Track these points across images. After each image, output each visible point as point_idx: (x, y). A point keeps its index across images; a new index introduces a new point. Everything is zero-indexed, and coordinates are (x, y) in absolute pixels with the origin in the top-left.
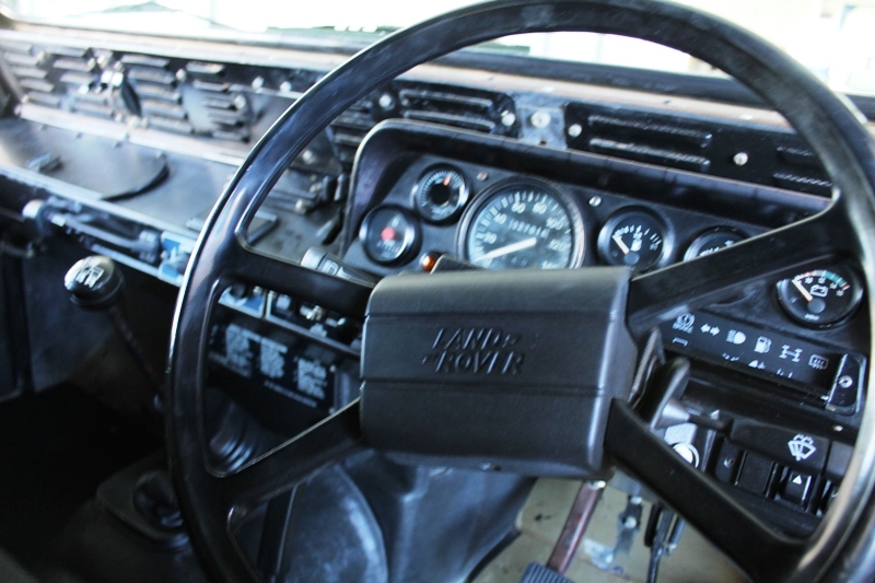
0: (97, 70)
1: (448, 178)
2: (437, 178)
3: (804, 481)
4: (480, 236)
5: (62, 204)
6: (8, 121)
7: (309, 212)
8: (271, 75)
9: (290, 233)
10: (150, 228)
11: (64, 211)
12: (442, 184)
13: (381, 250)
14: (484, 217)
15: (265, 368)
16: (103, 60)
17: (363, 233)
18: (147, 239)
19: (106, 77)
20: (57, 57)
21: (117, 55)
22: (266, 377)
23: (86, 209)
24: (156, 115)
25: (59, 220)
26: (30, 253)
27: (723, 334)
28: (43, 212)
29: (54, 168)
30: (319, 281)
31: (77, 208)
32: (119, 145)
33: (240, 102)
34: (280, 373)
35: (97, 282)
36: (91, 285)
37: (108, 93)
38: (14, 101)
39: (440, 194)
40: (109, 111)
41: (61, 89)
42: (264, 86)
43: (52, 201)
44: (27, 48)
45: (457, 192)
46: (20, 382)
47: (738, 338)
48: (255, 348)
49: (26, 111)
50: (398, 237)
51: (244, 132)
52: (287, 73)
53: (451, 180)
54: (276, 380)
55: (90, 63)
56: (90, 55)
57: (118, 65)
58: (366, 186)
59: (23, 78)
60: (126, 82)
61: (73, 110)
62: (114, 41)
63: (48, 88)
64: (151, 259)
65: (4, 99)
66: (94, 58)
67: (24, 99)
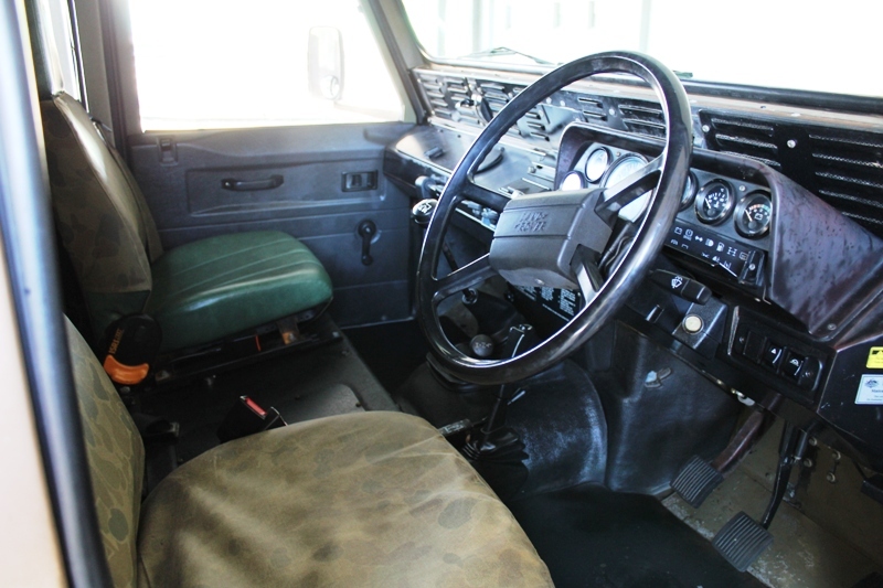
0: (469, 93)
3: (777, 352)
5: (438, 179)
6: (423, 127)
11: (437, 183)
15: (543, 295)
16: (472, 85)
19: (474, 97)
20: (449, 84)
21: (479, 82)
22: (544, 301)
25: (433, 187)
27: (704, 241)
28: (425, 182)
29: (439, 156)
33: (541, 114)
34: (551, 298)
37: (474, 107)
38: (429, 114)
40: (476, 120)
41: (451, 106)
42: (552, 103)
43: (433, 176)
44: (434, 79)
47: (710, 243)
49: (434, 120)
52: (562, 94)
54: (548, 303)
55: (466, 88)
56: (465, 83)
57: (479, 89)
58: (565, 161)
59: (432, 98)
60: (484, 100)
61: (460, 120)
62: (476, 74)
63: (445, 105)
64: (478, 213)
65: (423, 113)
66: (467, 84)
67: (433, 112)
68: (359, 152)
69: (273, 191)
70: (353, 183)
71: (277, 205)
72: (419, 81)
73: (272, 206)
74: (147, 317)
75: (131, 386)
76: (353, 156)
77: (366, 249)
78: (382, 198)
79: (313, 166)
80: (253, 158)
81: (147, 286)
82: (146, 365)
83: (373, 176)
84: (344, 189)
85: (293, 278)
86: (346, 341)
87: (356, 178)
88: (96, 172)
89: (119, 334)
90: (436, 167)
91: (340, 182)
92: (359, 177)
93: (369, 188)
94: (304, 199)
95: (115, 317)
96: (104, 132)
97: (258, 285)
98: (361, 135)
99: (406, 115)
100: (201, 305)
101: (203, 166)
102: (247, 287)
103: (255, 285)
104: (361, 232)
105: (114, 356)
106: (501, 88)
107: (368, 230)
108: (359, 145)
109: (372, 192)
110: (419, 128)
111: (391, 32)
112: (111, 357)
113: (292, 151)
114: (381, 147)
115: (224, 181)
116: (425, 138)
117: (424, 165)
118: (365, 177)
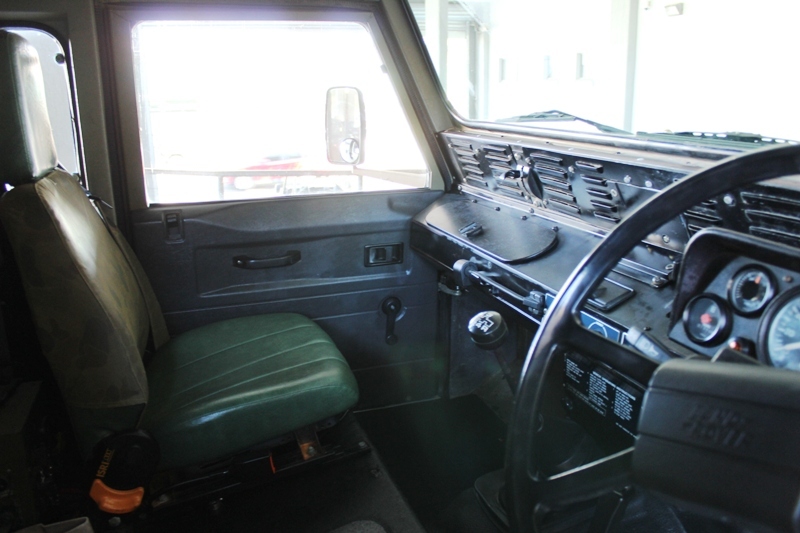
0: (513, 162)
1: (759, 277)
2: (750, 276)
4: (781, 330)
5: (479, 262)
6: (453, 195)
7: (661, 286)
8: (639, 173)
9: (643, 304)
10: (538, 288)
11: (480, 268)
12: (753, 283)
13: (699, 331)
14: (786, 313)
15: (617, 411)
16: (517, 154)
17: (686, 315)
18: (535, 296)
19: (519, 168)
20: (487, 151)
21: (527, 152)
22: (618, 419)
23: (495, 268)
24: (553, 197)
25: (476, 274)
26: (457, 294)
28: (465, 267)
29: (478, 235)
30: (624, 355)
31: (489, 267)
32: (525, 218)
33: (614, 193)
34: (629, 418)
35: (489, 330)
36: (485, 330)
37: (519, 180)
38: (459, 181)
39: (751, 290)
40: (520, 192)
41: (488, 173)
42: (631, 182)
43: (473, 260)
44: (468, 144)
45: (764, 290)
46: (440, 390)
48: (611, 393)
49: (465, 188)
50: (714, 322)
51: (616, 215)
52: (649, 173)
53: (762, 279)
54: (624, 423)
55: (510, 157)
56: (509, 150)
57: (527, 160)
58: (691, 278)
59: (464, 164)
60: (531, 171)
61: (496, 189)
62: (523, 141)
63: (481, 173)
64: (536, 312)
65: (452, 179)
66: (512, 154)
67: (464, 180)
68: (381, 223)
69: (289, 268)
70: (377, 257)
71: (293, 284)
72: (449, 145)
73: (288, 284)
74: (142, 433)
75: (123, 516)
76: (376, 229)
77: (391, 327)
78: (408, 273)
79: (333, 240)
80: (266, 233)
81: (142, 398)
82: (141, 489)
83: (398, 249)
84: (367, 264)
85: (313, 382)
86: (374, 454)
87: (380, 252)
88: (81, 268)
89: (109, 455)
90: (476, 248)
91: (362, 257)
92: (384, 251)
93: (394, 262)
94: (322, 276)
95: (105, 434)
96: (103, 208)
97: (272, 393)
98: (386, 205)
99: (434, 181)
100: (206, 419)
101: (212, 243)
102: (260, 396)
103: (268, 394)
104: (385, 309)
105: (103, 480)
106: (558, 159)
107: (392, 307)
108: (384, 216)
109: (397, 266)
110: (447, 196)
111: (418, 93)
112: (98, 481)
113: (310, 224)
114: (408, 218)
115: (236, 259)
116: (457, 210)
117: (461, 244)
118: (389, 250)
